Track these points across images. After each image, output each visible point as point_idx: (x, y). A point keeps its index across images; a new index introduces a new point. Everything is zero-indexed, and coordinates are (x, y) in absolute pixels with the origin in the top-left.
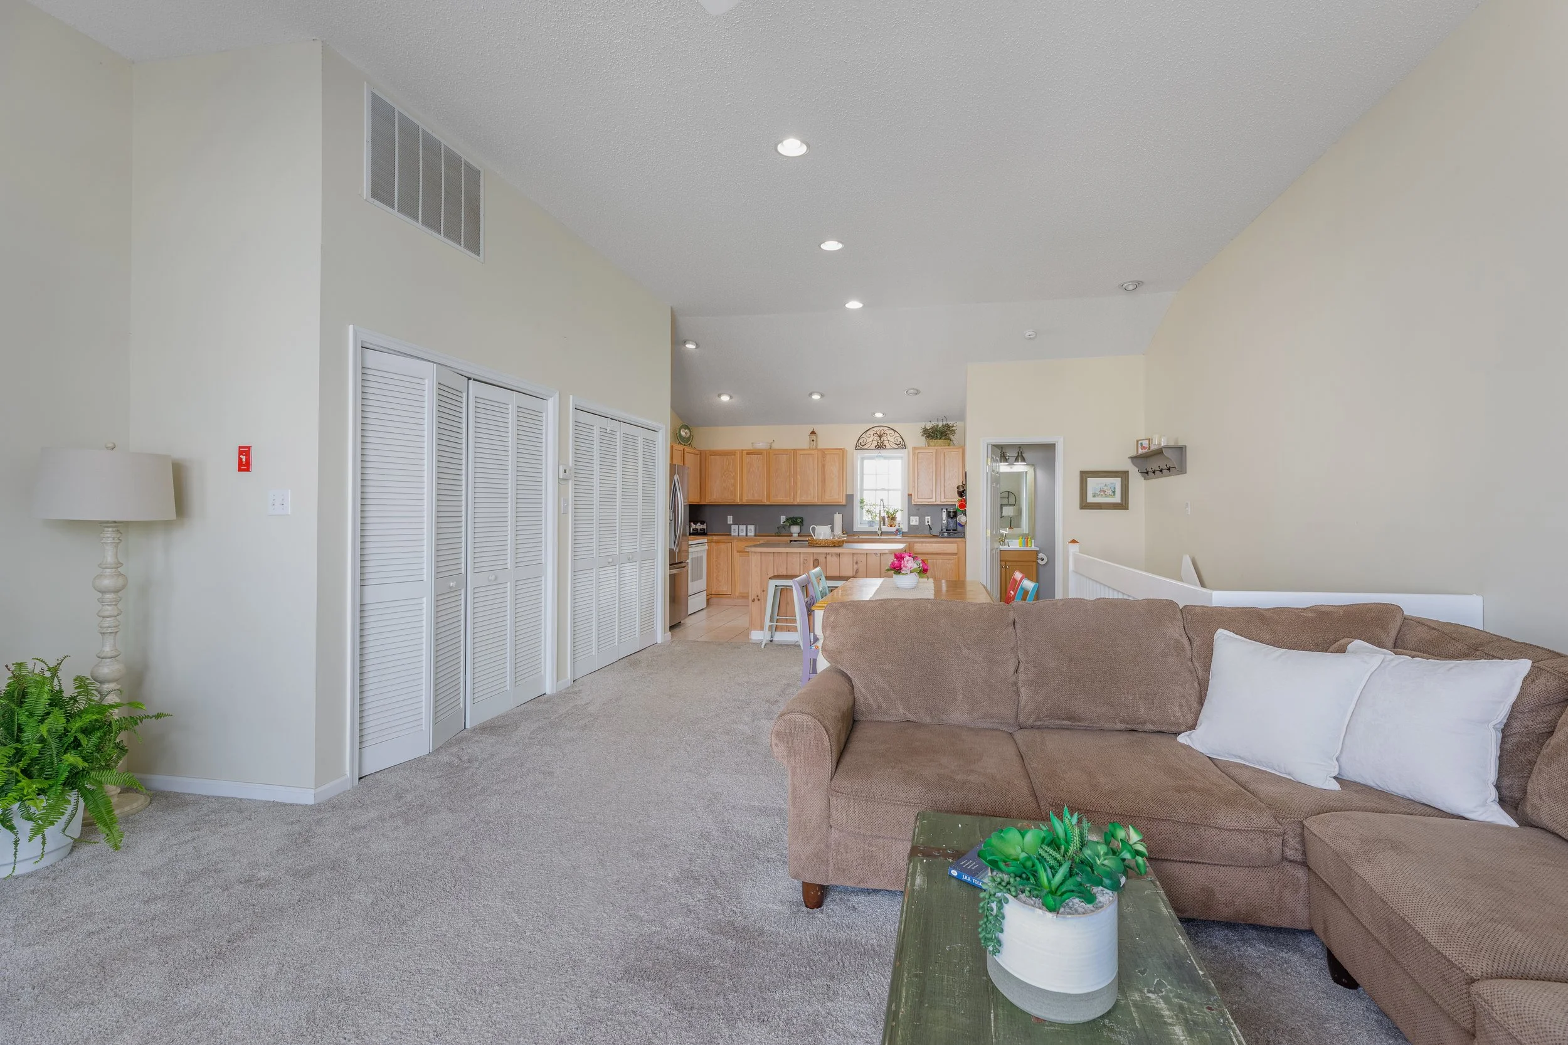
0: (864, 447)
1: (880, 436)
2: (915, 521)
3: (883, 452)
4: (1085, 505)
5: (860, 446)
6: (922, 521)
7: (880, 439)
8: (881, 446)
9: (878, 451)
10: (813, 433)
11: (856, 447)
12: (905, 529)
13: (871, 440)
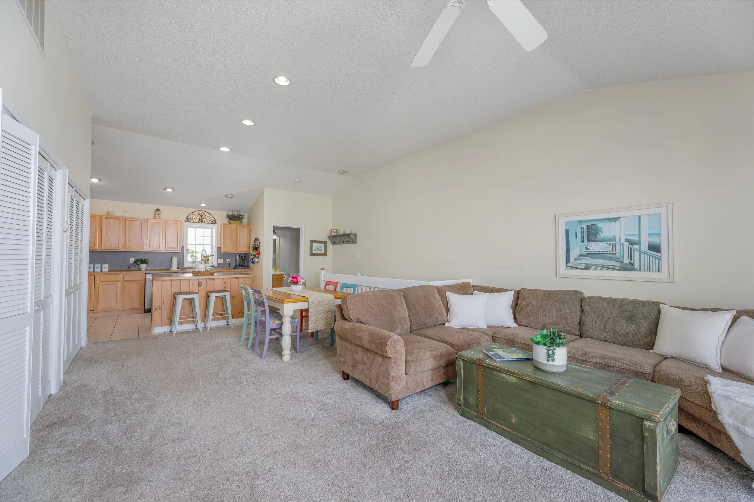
0: (191, 221)
1: (201, 216)
2: (221, 261)
3: (203, 225)
4: (312, 254)
5: (188, 220)
6: (225, 261)
7: (201, 218)
8: (201, 221)
9: (200, 224)
10: (158, 210)
11: (186, 220)
12: (216, 265)
13: (196, 218)
